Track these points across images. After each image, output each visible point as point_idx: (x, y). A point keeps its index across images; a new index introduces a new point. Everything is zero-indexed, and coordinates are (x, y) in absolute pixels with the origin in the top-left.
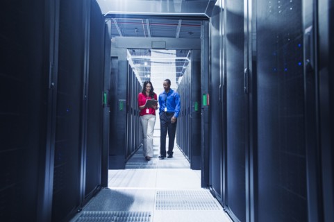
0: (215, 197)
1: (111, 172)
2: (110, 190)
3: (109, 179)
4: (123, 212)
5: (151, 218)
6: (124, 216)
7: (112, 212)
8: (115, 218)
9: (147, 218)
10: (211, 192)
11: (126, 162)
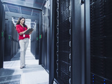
0: (43, 67)
1: (4, 62)
2: (4, 69)
3: (4, 65)
4: (10, 76)
5: (21, 76)
6: (10, 77)
7: (5, 76)
8: (6, 78)
9: (20, 76)
10: (42, 66)
11: (11, 59)
